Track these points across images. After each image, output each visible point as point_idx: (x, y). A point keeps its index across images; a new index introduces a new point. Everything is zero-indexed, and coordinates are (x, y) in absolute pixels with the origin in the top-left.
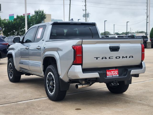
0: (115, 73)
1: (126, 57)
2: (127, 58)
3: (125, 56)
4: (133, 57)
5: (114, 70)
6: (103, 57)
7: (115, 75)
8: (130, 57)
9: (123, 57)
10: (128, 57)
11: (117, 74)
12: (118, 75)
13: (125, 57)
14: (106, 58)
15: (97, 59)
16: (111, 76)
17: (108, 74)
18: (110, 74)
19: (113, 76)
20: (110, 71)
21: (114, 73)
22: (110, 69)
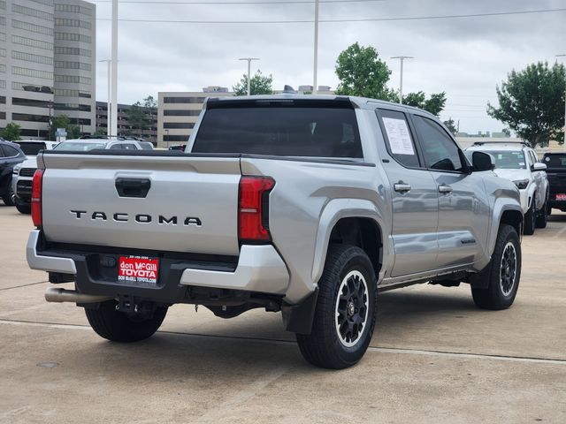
0: (148, 272)
1: (174, 220)
2: (175, 222)
3: (172, 217)
4: (199, 223)
5: (146, 262)
6: (95, 213)
7: (145, 277)
8: (187, 222)
9: (161, 219)
10: (181, 220)
11: (152, 277)
12: (155, 281)
13: (168, 219)
14: (105, 217)
15: (79, 216)
16: (132, 279)
17: (124, 270)
18: (129, 272)
19: (140, 279)
20: (133, 262)
21: (144, 272)
22: (132, 257)
